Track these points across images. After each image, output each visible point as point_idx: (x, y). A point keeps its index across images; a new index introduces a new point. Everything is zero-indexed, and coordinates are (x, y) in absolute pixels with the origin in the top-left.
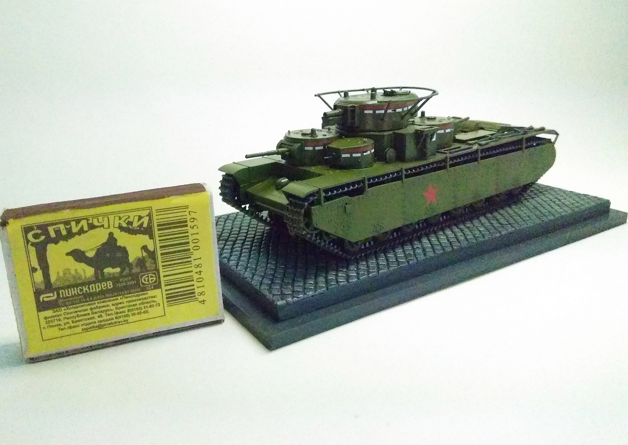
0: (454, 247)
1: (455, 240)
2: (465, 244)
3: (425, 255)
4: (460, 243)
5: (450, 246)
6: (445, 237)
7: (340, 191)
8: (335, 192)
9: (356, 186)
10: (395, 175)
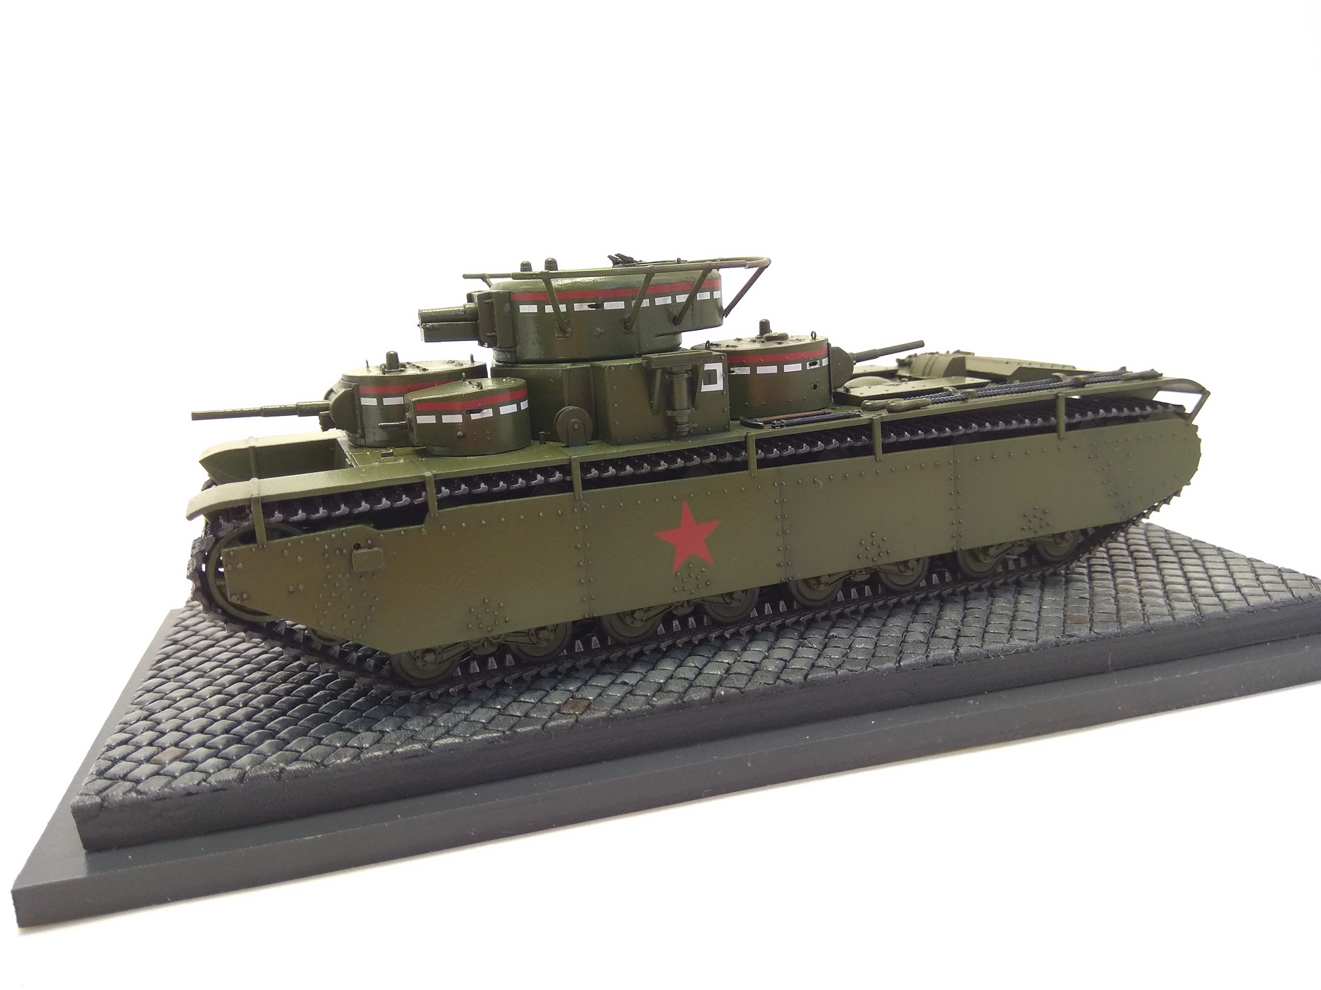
0: (719, 690)
1: (747, 670)
6: (731, 661)
7: (342, 510)
8: (321, 512)
9: (402, 500)
10: (555, 476)
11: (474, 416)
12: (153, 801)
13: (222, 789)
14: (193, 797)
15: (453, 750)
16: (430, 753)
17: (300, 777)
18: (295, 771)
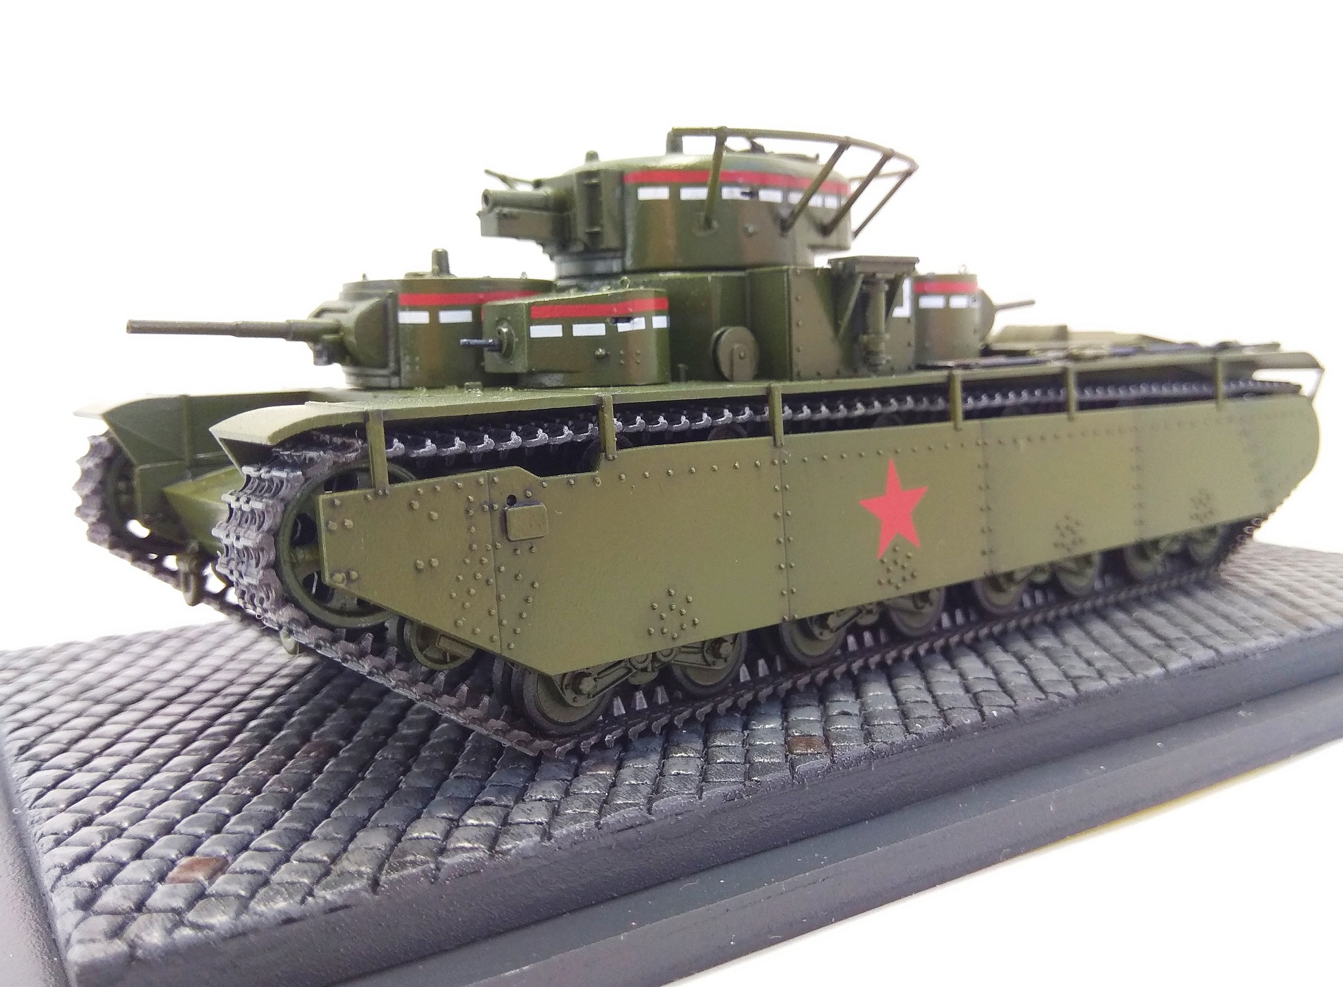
0: (986, 710)
1: (994, 687)
2: (1029, 699)
3: (868, 737)
4: (1011, 696)
5: (972, 706)
6: (957, 679)
7: (485, 444)
8: (457, 444)
9: (563, 434)
10: (744, 414)
11: (622, 327)
12: (224, 939)
13: (346, 907)
14: (295, 926)
15: (681, 814)
16: (650, 822)
17: (468, 874)
18: (459, 864)
